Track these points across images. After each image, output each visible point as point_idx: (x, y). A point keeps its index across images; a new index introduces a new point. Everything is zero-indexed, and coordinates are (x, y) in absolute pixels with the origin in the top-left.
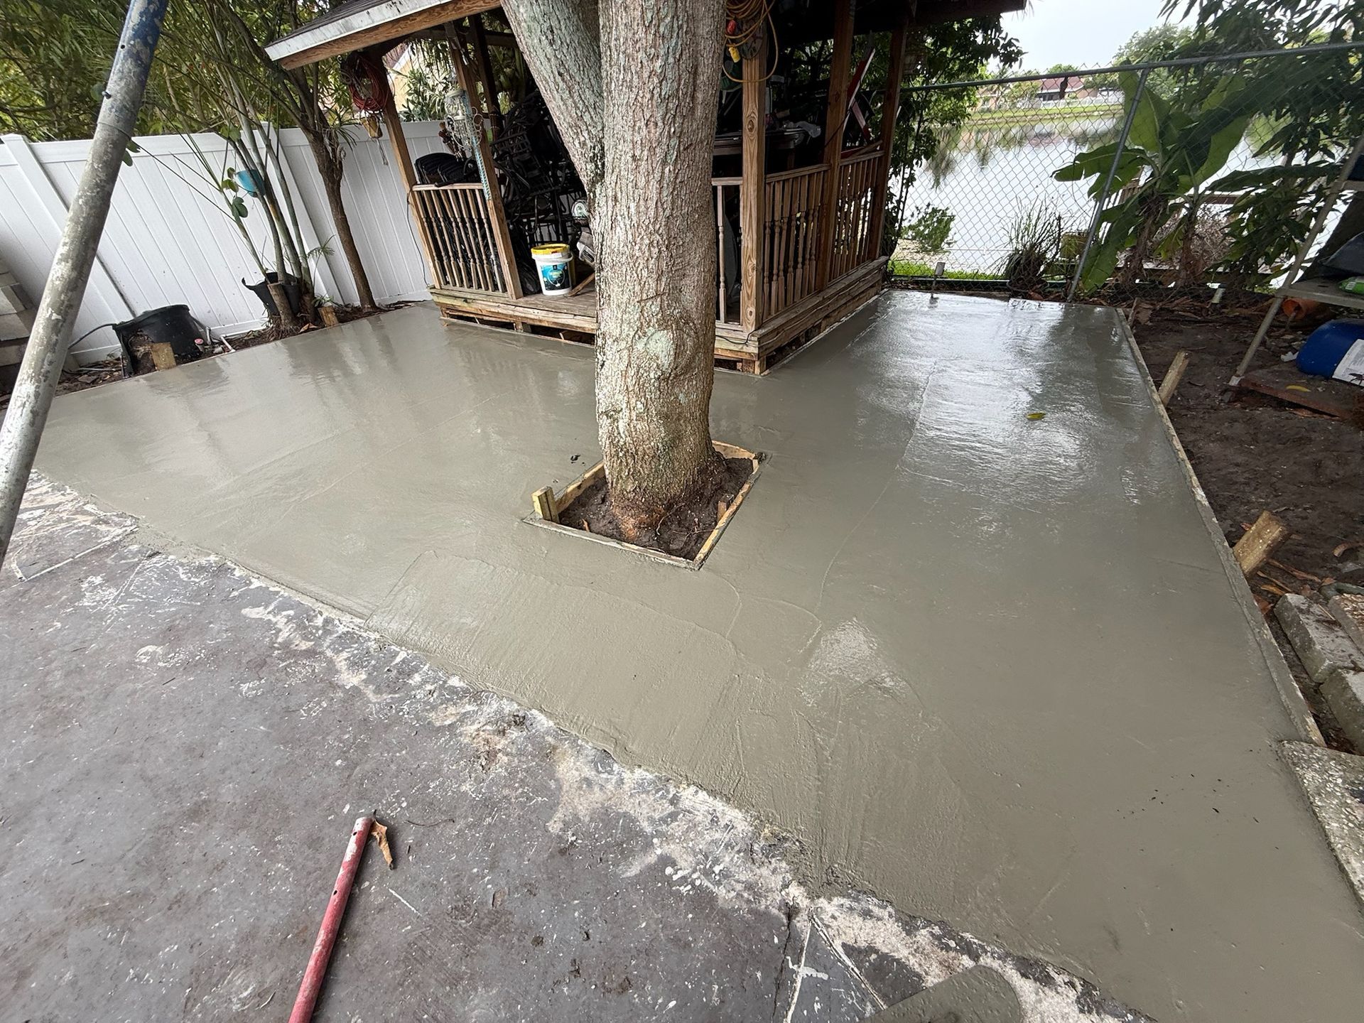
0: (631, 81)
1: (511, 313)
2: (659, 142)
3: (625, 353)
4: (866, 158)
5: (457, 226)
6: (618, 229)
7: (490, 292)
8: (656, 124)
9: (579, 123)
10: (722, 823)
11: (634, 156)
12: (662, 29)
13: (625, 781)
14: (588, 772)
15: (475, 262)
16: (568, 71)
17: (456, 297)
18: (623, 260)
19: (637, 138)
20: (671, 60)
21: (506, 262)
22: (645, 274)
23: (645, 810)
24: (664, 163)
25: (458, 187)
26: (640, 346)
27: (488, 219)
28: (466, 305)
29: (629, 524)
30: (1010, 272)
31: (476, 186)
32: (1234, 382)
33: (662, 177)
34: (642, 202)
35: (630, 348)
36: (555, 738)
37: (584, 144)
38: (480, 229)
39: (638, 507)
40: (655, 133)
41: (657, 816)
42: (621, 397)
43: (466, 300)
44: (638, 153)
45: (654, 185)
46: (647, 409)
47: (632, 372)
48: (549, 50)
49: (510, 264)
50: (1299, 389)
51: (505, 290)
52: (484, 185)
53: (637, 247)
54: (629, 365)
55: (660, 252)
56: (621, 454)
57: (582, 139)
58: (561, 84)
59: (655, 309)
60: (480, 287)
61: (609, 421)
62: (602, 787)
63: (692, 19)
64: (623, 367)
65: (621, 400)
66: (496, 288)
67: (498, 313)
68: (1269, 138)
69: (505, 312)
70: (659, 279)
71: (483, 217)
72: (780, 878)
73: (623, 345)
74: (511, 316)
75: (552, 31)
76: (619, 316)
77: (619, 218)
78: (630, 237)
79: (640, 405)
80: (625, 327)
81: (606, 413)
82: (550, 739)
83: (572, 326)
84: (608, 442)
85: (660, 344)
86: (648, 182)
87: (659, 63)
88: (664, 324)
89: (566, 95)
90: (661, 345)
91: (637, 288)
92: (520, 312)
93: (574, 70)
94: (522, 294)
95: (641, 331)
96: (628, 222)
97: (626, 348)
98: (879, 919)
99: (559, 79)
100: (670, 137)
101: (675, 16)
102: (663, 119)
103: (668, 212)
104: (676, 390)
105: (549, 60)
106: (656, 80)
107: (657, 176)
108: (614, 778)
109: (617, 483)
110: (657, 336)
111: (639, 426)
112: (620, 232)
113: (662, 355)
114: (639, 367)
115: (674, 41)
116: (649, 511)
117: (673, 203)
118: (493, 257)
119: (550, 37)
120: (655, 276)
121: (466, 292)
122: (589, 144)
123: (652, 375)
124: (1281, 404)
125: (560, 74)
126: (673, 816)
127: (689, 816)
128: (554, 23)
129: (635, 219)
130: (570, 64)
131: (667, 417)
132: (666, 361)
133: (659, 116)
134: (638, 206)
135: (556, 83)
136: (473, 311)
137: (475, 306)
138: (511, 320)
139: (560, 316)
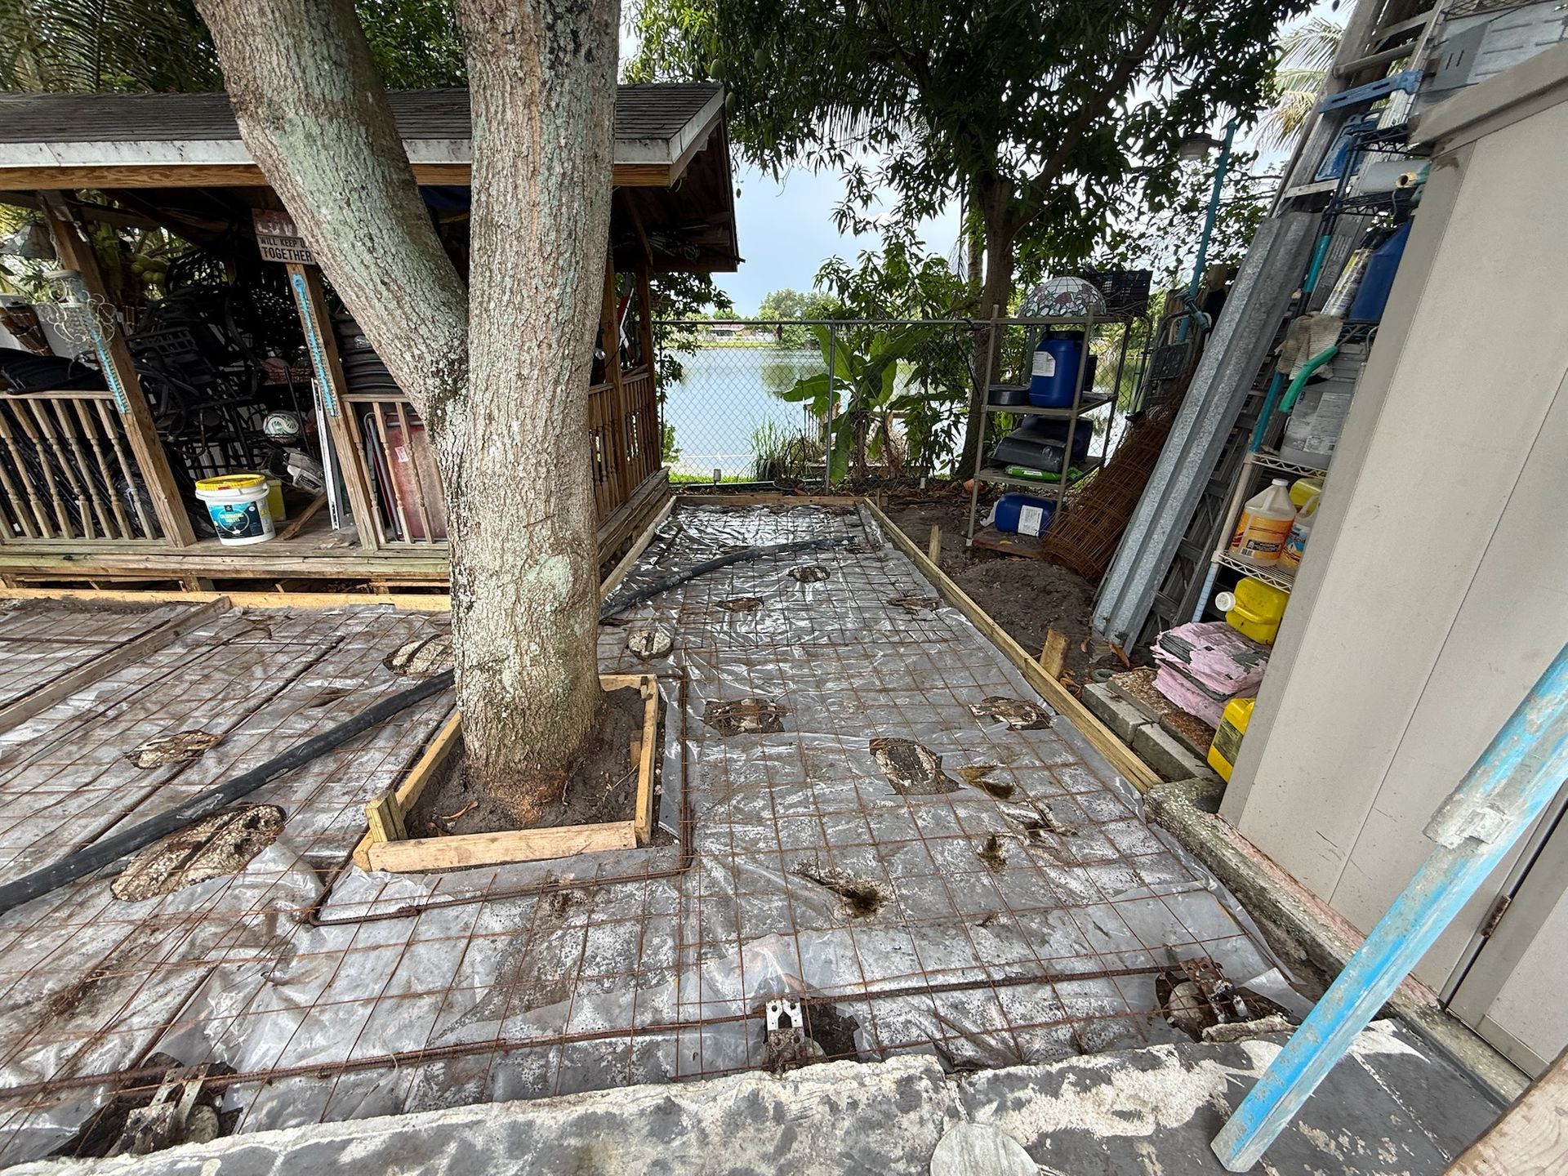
0: (521, 303)
1: (177, 566)
2: (553, 363)
3: (511, 588)
4: (637, 378)
5: (48, 450)
6: (493, 449)
7: (125, 538)
8: (550, 346)
9: (413, 336)
10: (843, 1103)
11: (519, 375)
12: (561, 262)
13: (708, 1130)
14: (654, 1151)
15: (89, 499)
16: (395, 281)
17: (42, 555)
18: (502, 481)
19: (526, 357)
20: (569, 290)
21: (163, 496)
22: (532, 495)
23: (752, 1152)
24: (557, 382)
25: (53, 396)
26: (531, 576)
27: (122, 438)
28: (67, 564)
29: (524, 805)
30: (760, 476)
31: (96, 396)
32: (969, 543)
33: (554, 396)
34: (528, 421)
35: (518, 582)
36: (580, 1135)
37: (421, 357)
38: (105, 454)
39: (534, 778)
40: (547, 355)
41: (770, 1149)
42: (505, 641)
43: (68, 557)
44: (525, 372)
45: (543, 405)
46: (543, 649)
47: (520, 609)
48: (367, 257)
49: (170, 499)
50: (1005, 543)
51: (158, 532)
52: (117, 392)
53: (521, 468)
54: (518, 599)
55: (548, 471)
56: (504, 715)
57: (417, 352)
58: (385, 293)
59: (546, 533)
60: (99, 533)
61: (486, 675)
62: (683, 1160)
63: (586, 256)
64: (507, 604)
65: (506, 645)
66: (137, 532)
67: (146, 569)
68: (909, 376)
69: (160, 566)
70: (547, 501)
71: (111, 435)
72: (931, 1126)
73: (507, 578)
74: (174, 571)
75: (371, 239)
76: (498, 545)
77: (495, 437)
78: (511, 457)
79: (534, 647)
80: (509, 557)
81: (481, 667)
82: (573, 1142)
83: (302, 573)
84: (481, 703)
85: (555, 571)
86: (536, 401)
87: (557, 291)
88: (557, 548)
89: (393, 305)
90: (557, 572)
91: (522, 512)
92: (194, 564)
93: (403, 281)
94: (194, 538)
95: (531, 560)
96: (507, 441)
97: (512, 581)
98: (1029, 1101)
99: (382, 288)
100: (563, 358)
101: (573, 253)
102: (558, 342)
103: (558, 431)
104: (572, 622)
105: (367, 267)
106: (553, 306)
107: (548, 395)
108: (693, 1136)
109: (497, 755)
110: (551, 562)
111: (534, 673)
112: (495, 451)
113: (559, 584)
114: (531, 601)
115: (572, 274)
116: (549, 779)
117: (563, 421)
118: (132, 490)
119: (369, 244)
120: (543, 497)
121: (67, 542)
122: (428, 358)
123: (548, 608)
124: (1003, 555)
125: (383, 282)
126: (789, 1138)
127: (806, 1123)
128: (374, 231)
129: (518, 439)
130: (397, 273)
131: (566, 654)
132: (564, 589)
133: (553, 340)
134: (522, 425)
135: (376, 291)
136: (84, 571)
137: (90, 564)
138: (174, 576)
139: (276, 561)
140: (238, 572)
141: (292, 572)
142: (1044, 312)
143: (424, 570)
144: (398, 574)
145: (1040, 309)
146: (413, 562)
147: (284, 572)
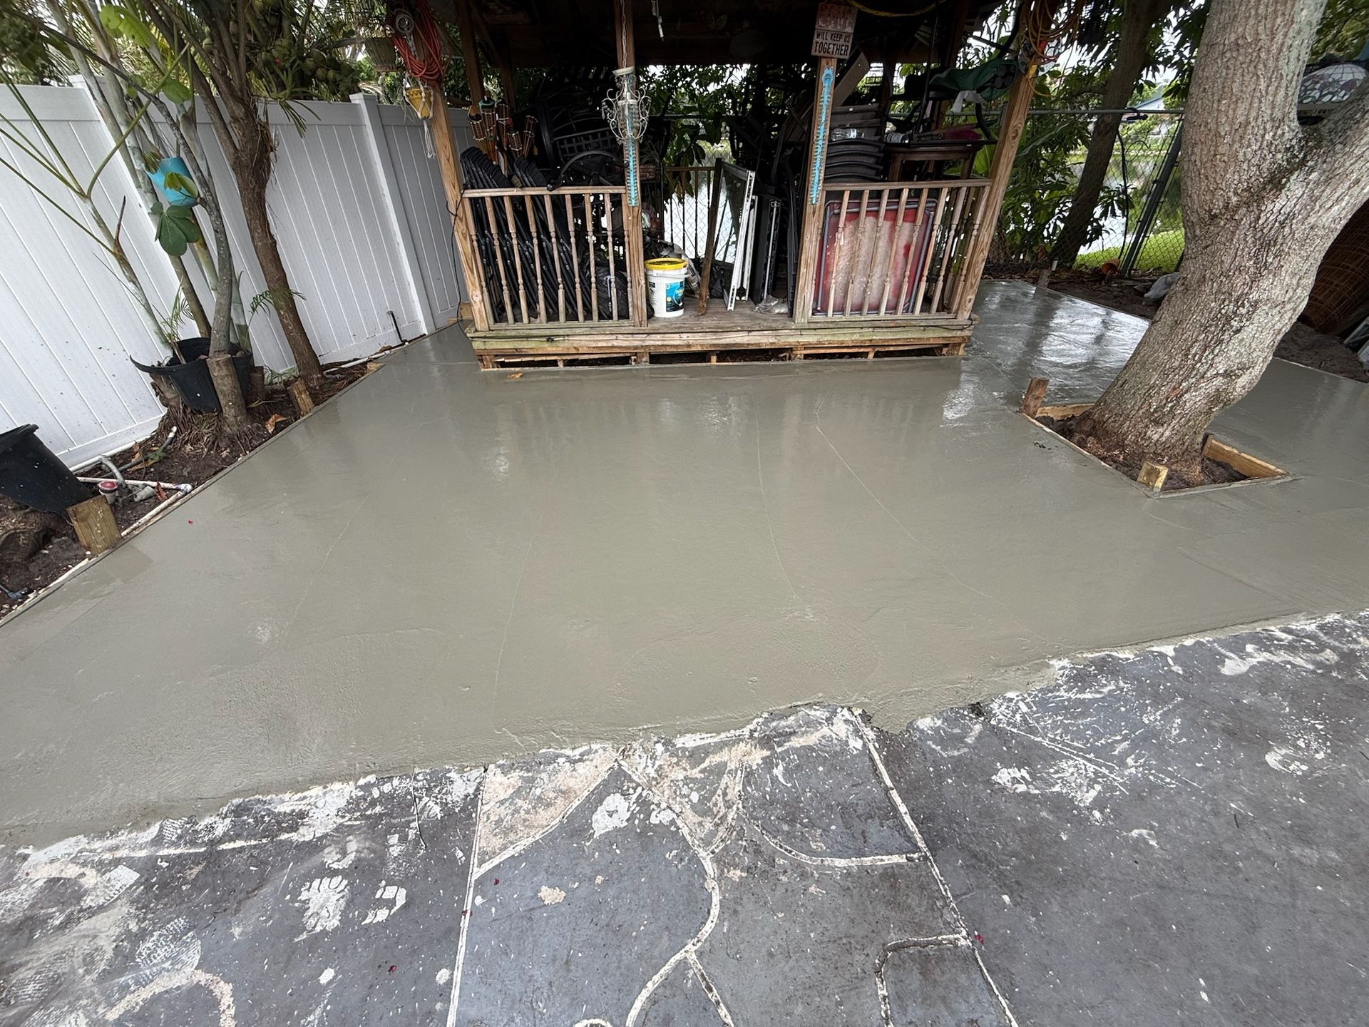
1: (637, 343)
7: (595, 321)
17: (522, 338)
25: (567, 191)
27: (618, 230)
29: (1197, 471)
43: (550, 339)
52: (632, 188)
60: (574, 317)
66: (607, 315)
74: (635, 348)
109: (1187, 440)
118: (611, 277)
121: (544, 325)
136: (559, 351)
137: (566, 344)
138: (627, 353)
139: (725, 335)
140: (689, 346)
141: (734, 345)
142: (1326, 99)
143: (842, 338)
144: (820, 342)
145: (1321, 96)
146: (836, 331)
147: (728, 345)
